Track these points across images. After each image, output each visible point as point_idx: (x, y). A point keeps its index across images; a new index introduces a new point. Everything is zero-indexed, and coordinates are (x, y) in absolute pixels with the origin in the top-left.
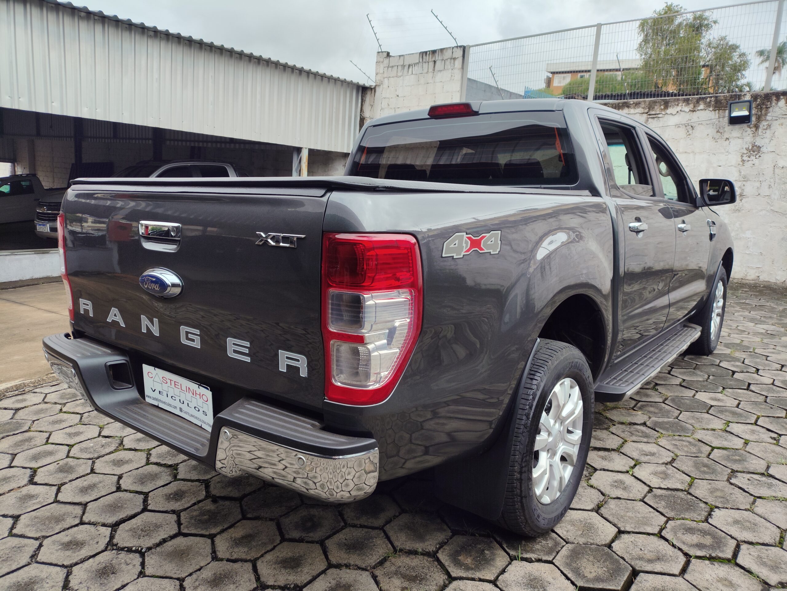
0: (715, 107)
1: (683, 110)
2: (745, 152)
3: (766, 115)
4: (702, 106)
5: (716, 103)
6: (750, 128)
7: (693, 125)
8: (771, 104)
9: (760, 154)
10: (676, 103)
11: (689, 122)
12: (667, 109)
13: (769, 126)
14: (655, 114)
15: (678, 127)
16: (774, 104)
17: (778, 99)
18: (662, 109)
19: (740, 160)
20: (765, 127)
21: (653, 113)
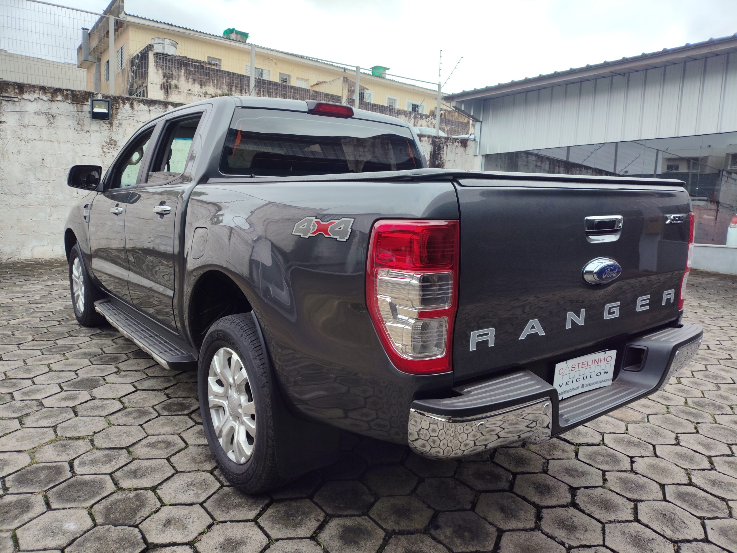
0: (73, 100)
1: (41, 97)
2: (105, 144)
3: (117, 114)
4: (60, 98)
5: (73, 97)
6: (106, 124)
7: (55, 114)
8: (119, 106)
9: (116, 148)
10: (32, 90)
11: (49, 111)
12: (23, 94)
13: (120, 124)
14: (10, 97)
15: (38, 114)
16: (121, 106)
17: (124, 103)
18: (17, 93)
19: (102, 151)
20: (117, 125)
21: (7, 95)
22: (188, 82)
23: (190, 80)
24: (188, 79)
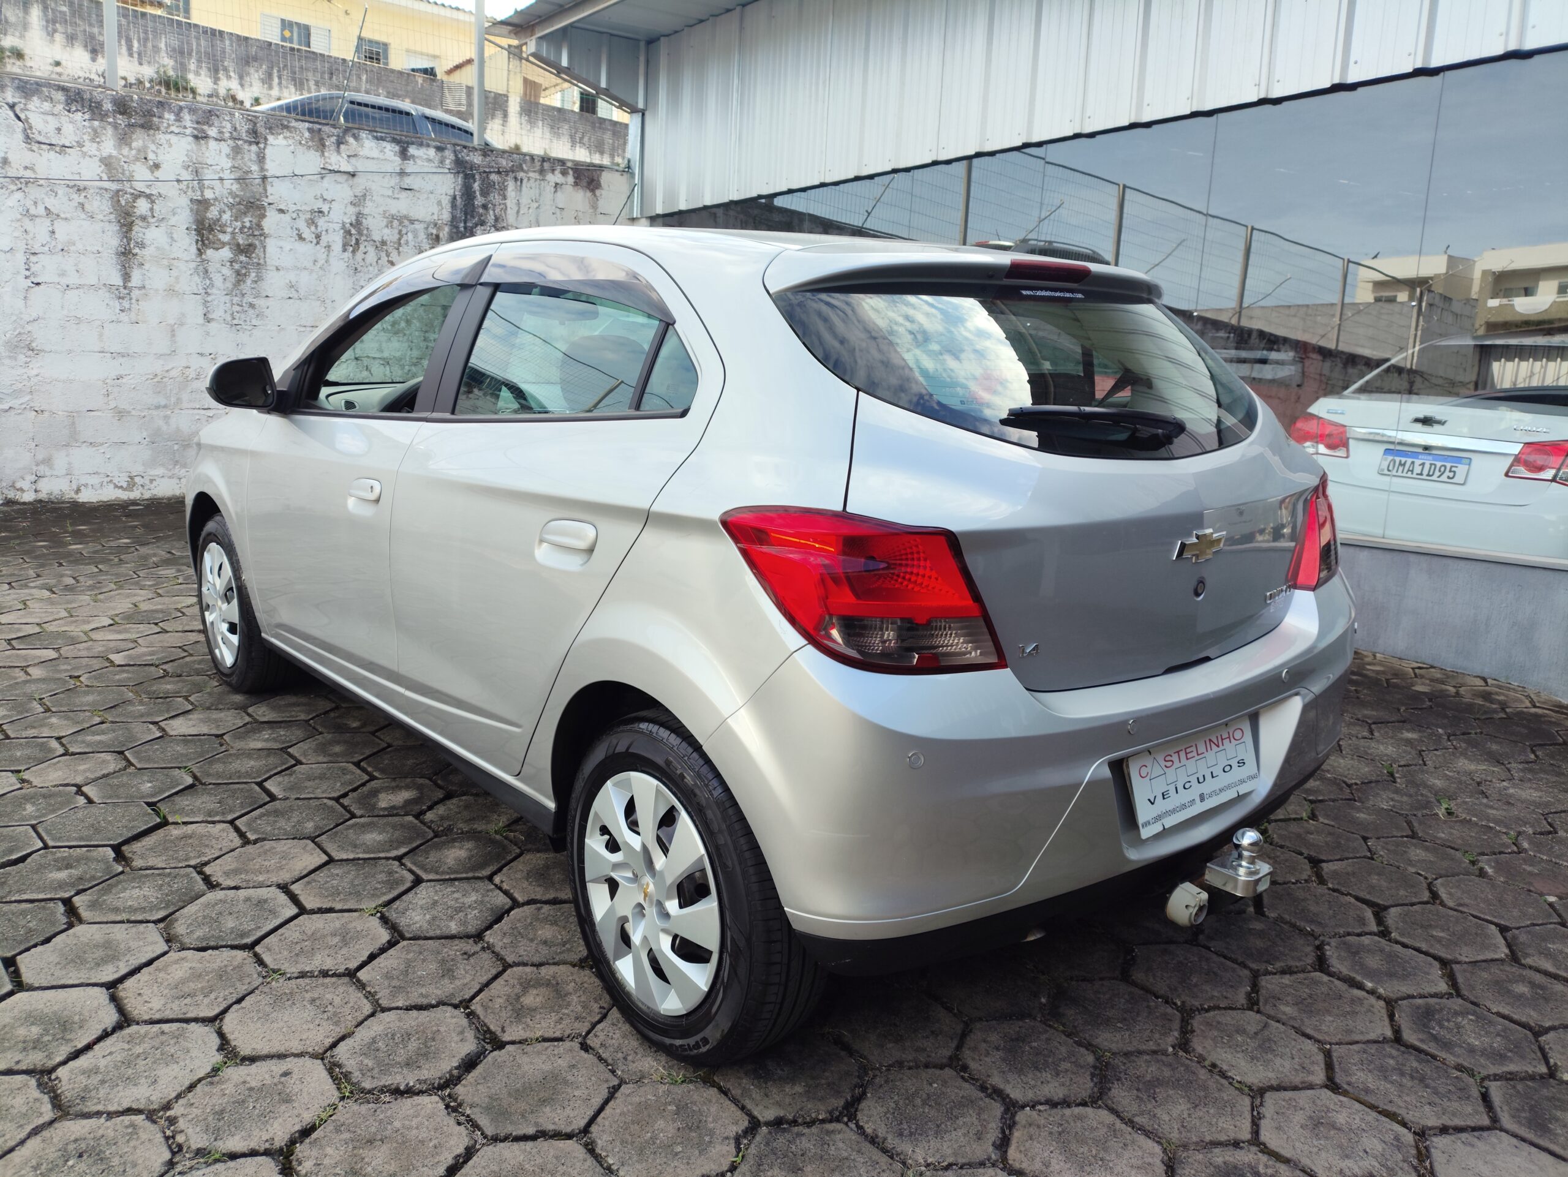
22: (52, 41)
23: (58, 37)
24: (53, 36)
